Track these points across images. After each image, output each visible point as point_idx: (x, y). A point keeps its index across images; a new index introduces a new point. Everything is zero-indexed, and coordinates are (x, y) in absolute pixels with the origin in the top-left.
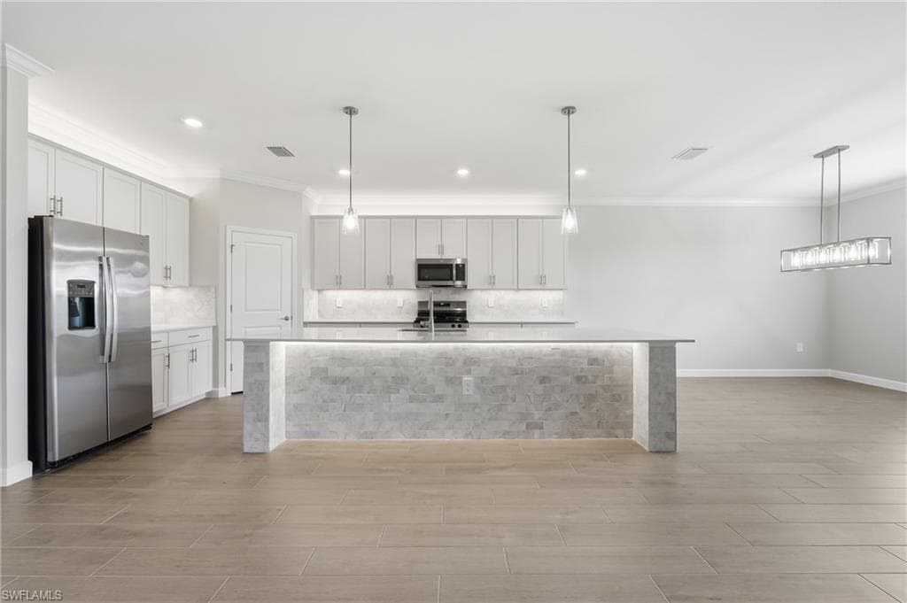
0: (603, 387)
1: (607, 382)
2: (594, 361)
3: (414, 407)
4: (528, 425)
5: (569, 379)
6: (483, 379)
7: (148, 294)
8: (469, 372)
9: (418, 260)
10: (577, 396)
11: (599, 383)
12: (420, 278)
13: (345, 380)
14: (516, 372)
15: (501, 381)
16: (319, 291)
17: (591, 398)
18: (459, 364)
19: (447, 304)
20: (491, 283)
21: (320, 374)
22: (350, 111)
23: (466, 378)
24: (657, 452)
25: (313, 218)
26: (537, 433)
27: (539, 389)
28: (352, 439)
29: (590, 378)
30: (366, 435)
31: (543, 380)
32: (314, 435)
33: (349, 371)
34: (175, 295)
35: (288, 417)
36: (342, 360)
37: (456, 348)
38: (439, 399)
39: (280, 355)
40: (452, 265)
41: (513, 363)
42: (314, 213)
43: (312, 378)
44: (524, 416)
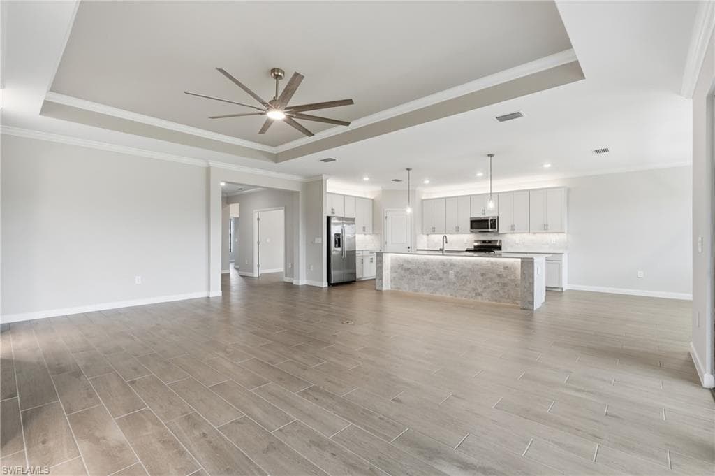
0: (511, 280)
1: (513, 278)
2: (506, 268)
3: (432, 281)
4: (476, 294)
5: (494, 276)
6: (458, 272)
7: (355, 237)
8: (452, 269)
9: (471, 218)
10: (498, 283)
11: (509, 278)
12: (472, 228)
13: (408, 269)
14: (471, 270)
15: (464, 274)
16: (428, 235)
17: (505, 285)
18: (448, 265)
19: (490, 242)
20: (513, 229)
21: (401, 266)
22: (408, 169)
23: (450, 272)
24: (524, 309)
25: (423, 200)
26: (480, 298)
27: (481, 278)
28: (410, 291)
29: (504, 276)
30: (416, 291)
31: (482, 275)
32: (399, 288)
33: (410, 266)
34: (368, 237)
35: (391, 281)
36: (408, 262)
37: (447, 259)
38: (441, 279)
39: (388, 259)
40: (488, 220)
41: (470, 267)
42: (423, 198)
43: (398, 268)
44: (474, 290)
